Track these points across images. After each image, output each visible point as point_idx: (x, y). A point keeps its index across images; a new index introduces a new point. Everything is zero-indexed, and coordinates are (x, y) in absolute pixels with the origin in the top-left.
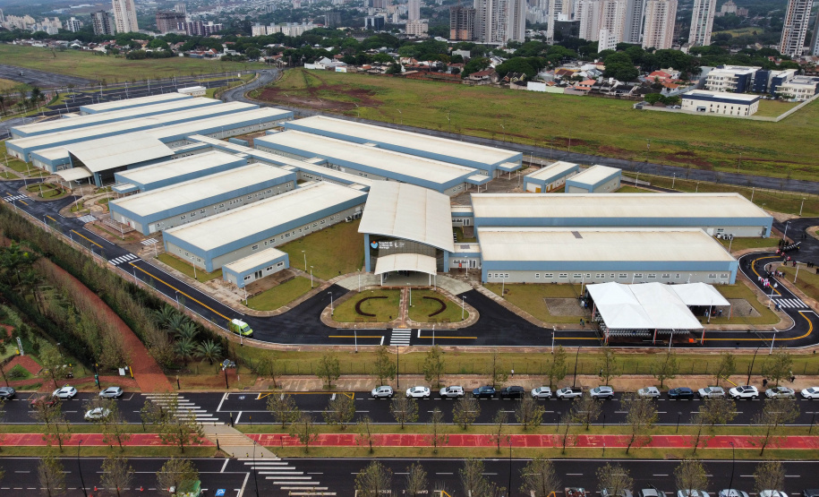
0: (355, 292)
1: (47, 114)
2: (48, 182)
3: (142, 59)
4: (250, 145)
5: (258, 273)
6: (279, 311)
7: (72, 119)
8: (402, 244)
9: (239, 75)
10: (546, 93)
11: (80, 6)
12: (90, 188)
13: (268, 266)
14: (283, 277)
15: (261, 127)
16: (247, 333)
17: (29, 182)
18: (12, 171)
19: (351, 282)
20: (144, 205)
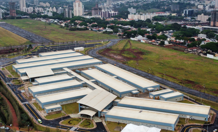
0: (72, 118)
3: (75, 30)
5: (52, 110)
6: (51, 119)
8: (88, 107)
12: (28, 83)
18: (11, 75)
20: (35, 89)
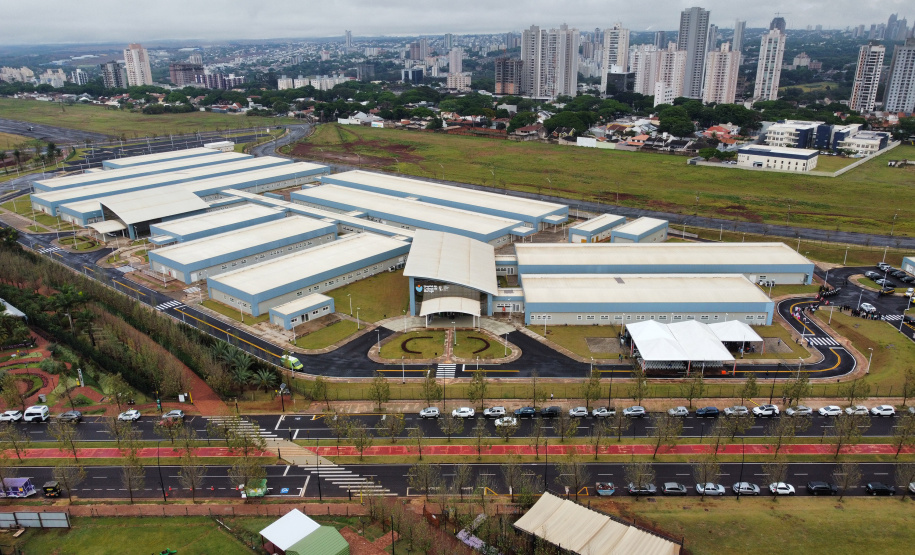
0: (400, 333)
1: (67, 169)
2: (80, 235)
3: (160, 113)
4: (287, 198)
5: (304, 317)
6: (327, 350)
7: (95, 174)
8: (446, 288)
9: (268, 130)
10: (597, 148)
11: (83, 57)
12: (125, 241)
13: (314, 309)
14: (329, 321)
15: (297, 182)
16: (298, 368)
17: (61, 235)
18: (40, 225)
19: (398, 324)
20: (186, 254)
